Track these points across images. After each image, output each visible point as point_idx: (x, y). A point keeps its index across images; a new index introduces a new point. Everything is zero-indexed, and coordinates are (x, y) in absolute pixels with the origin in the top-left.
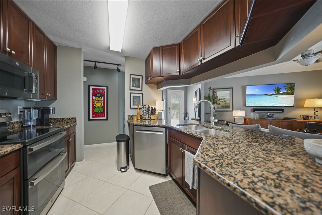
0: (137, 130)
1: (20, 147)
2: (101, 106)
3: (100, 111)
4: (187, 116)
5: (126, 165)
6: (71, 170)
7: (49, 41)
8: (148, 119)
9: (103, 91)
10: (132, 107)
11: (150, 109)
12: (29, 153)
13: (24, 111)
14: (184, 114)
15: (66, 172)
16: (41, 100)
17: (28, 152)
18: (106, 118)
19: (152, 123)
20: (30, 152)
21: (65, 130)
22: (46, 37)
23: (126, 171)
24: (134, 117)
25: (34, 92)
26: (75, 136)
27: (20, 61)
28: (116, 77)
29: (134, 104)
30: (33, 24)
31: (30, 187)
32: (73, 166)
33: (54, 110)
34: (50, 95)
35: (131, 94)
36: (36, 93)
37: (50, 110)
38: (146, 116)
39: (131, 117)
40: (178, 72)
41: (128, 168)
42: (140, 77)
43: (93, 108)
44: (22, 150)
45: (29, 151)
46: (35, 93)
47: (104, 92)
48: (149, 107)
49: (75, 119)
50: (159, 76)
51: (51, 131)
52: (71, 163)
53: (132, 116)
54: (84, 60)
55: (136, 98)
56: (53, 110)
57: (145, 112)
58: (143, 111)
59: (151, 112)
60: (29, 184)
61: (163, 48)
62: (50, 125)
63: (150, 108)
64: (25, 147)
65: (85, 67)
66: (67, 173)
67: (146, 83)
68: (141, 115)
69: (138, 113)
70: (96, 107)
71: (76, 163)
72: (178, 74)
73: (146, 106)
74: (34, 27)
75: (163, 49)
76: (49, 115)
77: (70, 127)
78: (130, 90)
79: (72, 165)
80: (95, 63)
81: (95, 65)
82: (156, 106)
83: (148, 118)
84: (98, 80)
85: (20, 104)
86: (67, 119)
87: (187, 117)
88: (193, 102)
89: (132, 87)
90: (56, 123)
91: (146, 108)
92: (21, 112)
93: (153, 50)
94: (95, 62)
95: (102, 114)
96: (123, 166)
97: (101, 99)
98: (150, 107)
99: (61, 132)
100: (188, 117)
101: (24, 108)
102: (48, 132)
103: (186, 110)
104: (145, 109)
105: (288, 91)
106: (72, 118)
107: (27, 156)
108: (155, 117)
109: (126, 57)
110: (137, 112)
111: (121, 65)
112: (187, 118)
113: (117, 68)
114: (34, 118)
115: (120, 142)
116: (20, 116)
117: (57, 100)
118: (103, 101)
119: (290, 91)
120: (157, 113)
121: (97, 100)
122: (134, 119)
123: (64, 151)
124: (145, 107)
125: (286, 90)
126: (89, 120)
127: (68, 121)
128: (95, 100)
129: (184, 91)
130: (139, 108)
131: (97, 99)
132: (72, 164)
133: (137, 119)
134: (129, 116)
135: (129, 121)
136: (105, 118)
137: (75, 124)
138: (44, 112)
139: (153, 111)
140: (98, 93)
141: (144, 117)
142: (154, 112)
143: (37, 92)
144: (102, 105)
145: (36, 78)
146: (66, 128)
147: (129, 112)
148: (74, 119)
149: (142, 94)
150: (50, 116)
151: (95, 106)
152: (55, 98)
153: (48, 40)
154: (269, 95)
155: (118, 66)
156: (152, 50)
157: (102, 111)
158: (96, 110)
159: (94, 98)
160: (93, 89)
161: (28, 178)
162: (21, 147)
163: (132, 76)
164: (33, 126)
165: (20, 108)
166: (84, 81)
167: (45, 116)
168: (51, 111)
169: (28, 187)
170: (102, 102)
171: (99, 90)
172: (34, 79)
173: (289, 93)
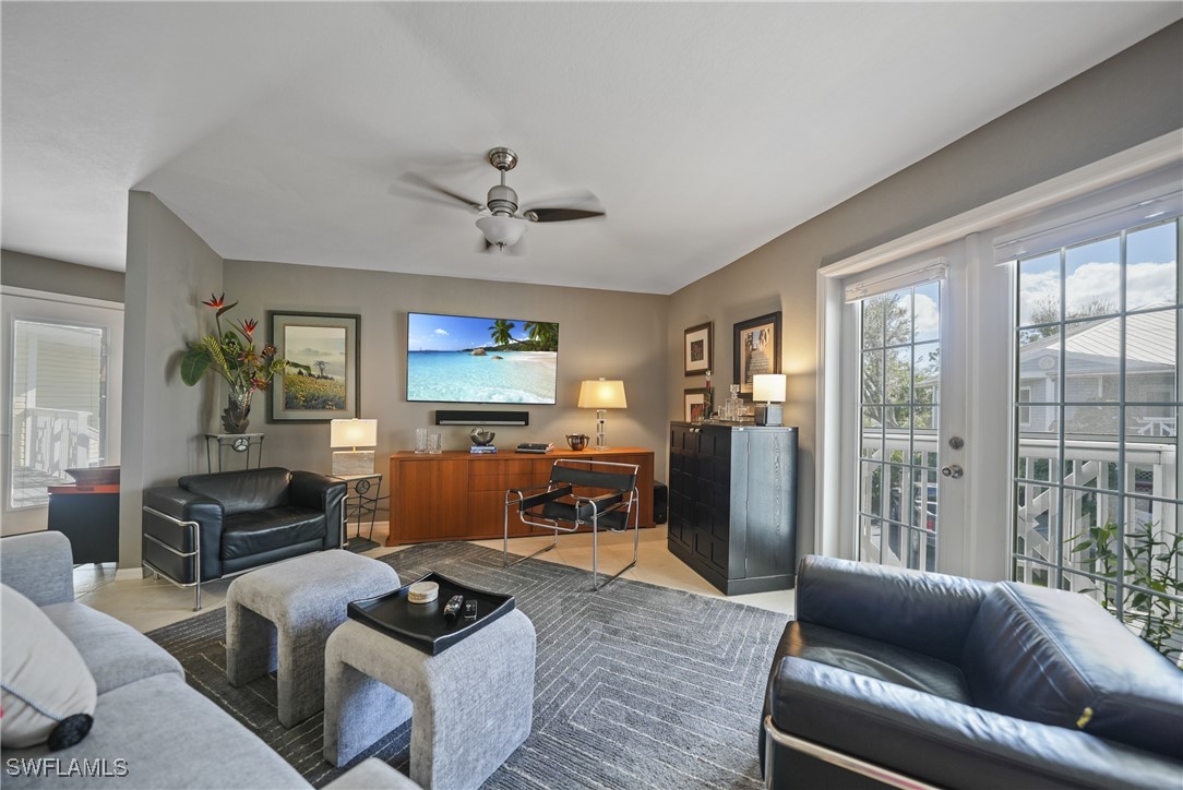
105: (532, 335)
119: (539, 334)
125: (529, 330)
154: (476, 354)
173: (538, 342)
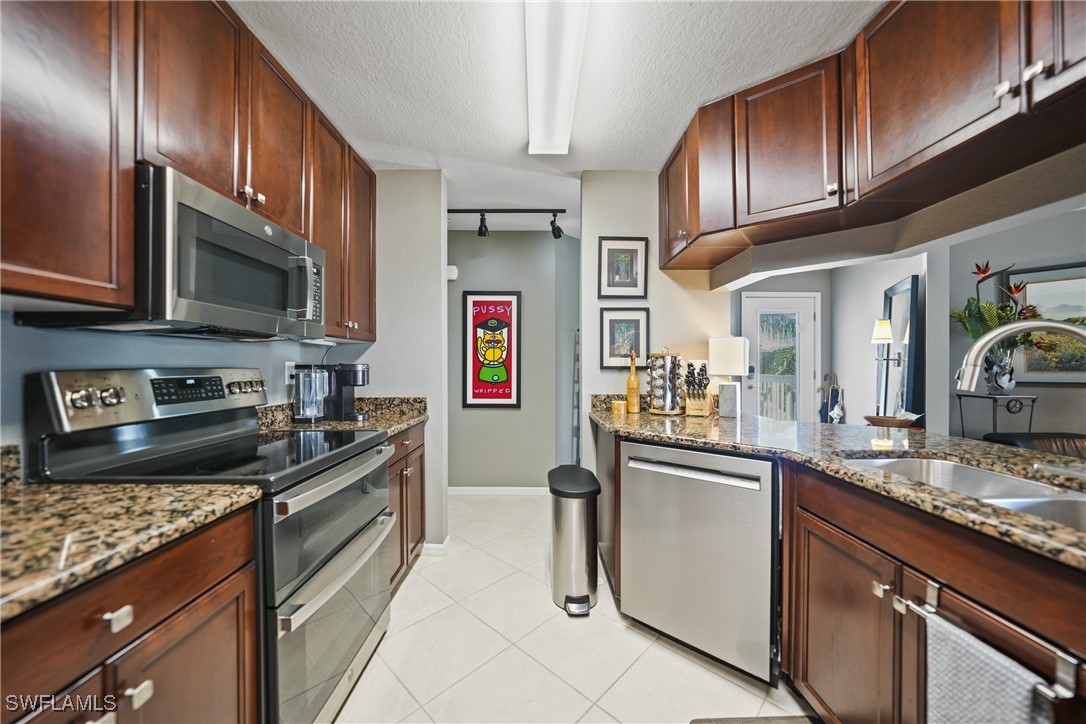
0: (631, 459)
1: (253, 497)
2: (501, 360)
3: (496, 378)
4: (835, 401)
5: (584, 591)
6: (410, 567)
7: (355, 159)
8: (674, 412)
9: (506, 310)
10: (609, 361)
11: (683, 371)
12: (277, 518)
13: (298, 375)
14: (819, 396)
15: (392, 580)
16: (338, 344)
17: (275, 515)
18: (515, 403)
19: (689, 431)
20: (283, 518)
21: (391, 440)
22: (347, 149)
23: (586, 615)
24: (616, 403)
25: (309, 316)
26: (422, 457)
27: (277, 223)
28: (549, 257)
29: (617, 352)
30: (315, 109)
31: (281, 634)
32: (417, 556)
33: (366, 373)
34: (356, 327)
35: (605, 313)
36: (316, 320)
37: (355, 373)
38: (664, 401)
39: (604, 402)
40: (832, 193)
41: (592, 604)
42: (640, 246)
43: (478, 365)
44: (260, 505)
45: (279, 513)
46: (313, 320)
47: (511, 311)
48: (675, 365)
49: (422, 404)
50: (732, 225)
51: (359, 439)
52: (411, 546)
53: (608, 396)
54: (449, 211)
55: (623, 326)
56: (363, 372)
57: (660, 382)
58: (653, 379)
59: (689, 383)
60: (279, 624)
61: (749, 99)
62: (355, 419)
63: (679, 366)
64: (267, 496)
65: (453, 235)
66: (397, 579)
67: (663, 268)
68: (642, 397)
69: (630, 389)
70: (486, 362)
71: (425, 545)
72: (834, 202)
73: (663, 358)
74: (317, 119)
75: (747, 101)
76: (356, 388)
77: (407, 429)
78: (601, 297)
79: (415, 553)
80: (483, 215)
81: (483, 220)
82: (707, 358)
83: (673, 409)
84: (493, 272)
85: (289, 354)
86: (403, 401)
87: (836, 408)
88: (873, 341)
89: (609, 286)
90: (374, 414)
91: (663, 367)
92: (292, 377)
93: (698, 120)
94: (482, 212)
95: (502, 388)
96: (575, 594)
97: (500, 338)
98: (684, 363)
99: (379, 448)
100: (843, 409)
101: (297, 367)
102: (354, 441)
103: (830, 377)
104: (661, 371)
106: (415, 400)
107: (274, 527)
108: (706, 406)
109: (584, 177)
110: (628, 383)
111: (564, 211)
112: (835, 413)
113: (553, 223)
114: (320, 397)
115: (564, 500)
116: (290, 387)
117: (374, 341)
118: (506, 345)
120: (712, 389)
121: (488, 342)
122: (616, 412)
123: (387, 510)
124: (660, 362)
126: (465, 405)
127: (405, 407)
128: (482, 341)
129: (818, 295)
130: (633, 369)
131: (488, 337)
132: (412, 551)
133: (628, 413)
134: (596, 397)
135: (594, 417)
136: (513, 400)
137: (422, 418)
138: (344, 377)
139: (697, 382)
140: (490, 318)
141: (657, 403)
142: (700, 386)
143: (320, 316)
144: (504, 357)
145: (318, 273)
146: (396, 432)
147: (595, 383)
148: (421, 402)
149: (647, 310)
150: (359, 392)
151: (482, 360)
152: (370, 336)
153: (352, 158)
155: (555, 216)
156: (693, 120)
157: (503, 377)
158: (486, 375)
159: (480, 332)
160: (475, 303)
161: (277, 604)
162: (257, 498)
163: (607, 245)
164: (318, 420)
165: (289, 367)
166: (449, 281)
167: (345, 390)
168: (360, 375)
169: (277, 634)
170: (502, 346)
171: (495, 308)
172: (311, 277)
